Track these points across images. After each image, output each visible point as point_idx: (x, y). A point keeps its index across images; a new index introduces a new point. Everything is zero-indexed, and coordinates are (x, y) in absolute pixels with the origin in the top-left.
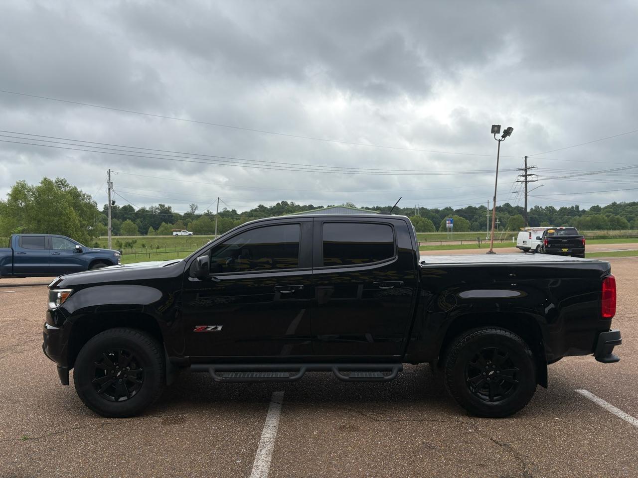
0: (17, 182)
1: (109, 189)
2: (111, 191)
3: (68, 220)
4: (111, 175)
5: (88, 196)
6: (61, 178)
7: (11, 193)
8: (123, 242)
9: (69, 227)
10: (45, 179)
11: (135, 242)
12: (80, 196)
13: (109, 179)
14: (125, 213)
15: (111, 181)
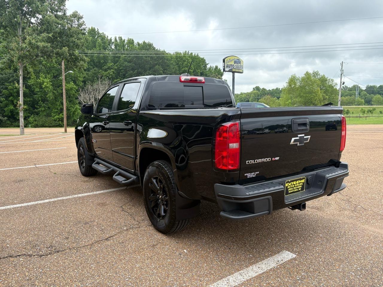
0: (291, 75)
1: (341, 74)
2: (342, 75)
3: (316, 95)
4: (343, 65)
5: (331, 80)
6: (316, 71)
7: (287, 82)
8: (366, 110)
9: (316, 100)
10: (307, 72)
11: (374, 109)
12: (326, 80)
13: (342, 68)
14: (380, 90)
15: (343, 69)
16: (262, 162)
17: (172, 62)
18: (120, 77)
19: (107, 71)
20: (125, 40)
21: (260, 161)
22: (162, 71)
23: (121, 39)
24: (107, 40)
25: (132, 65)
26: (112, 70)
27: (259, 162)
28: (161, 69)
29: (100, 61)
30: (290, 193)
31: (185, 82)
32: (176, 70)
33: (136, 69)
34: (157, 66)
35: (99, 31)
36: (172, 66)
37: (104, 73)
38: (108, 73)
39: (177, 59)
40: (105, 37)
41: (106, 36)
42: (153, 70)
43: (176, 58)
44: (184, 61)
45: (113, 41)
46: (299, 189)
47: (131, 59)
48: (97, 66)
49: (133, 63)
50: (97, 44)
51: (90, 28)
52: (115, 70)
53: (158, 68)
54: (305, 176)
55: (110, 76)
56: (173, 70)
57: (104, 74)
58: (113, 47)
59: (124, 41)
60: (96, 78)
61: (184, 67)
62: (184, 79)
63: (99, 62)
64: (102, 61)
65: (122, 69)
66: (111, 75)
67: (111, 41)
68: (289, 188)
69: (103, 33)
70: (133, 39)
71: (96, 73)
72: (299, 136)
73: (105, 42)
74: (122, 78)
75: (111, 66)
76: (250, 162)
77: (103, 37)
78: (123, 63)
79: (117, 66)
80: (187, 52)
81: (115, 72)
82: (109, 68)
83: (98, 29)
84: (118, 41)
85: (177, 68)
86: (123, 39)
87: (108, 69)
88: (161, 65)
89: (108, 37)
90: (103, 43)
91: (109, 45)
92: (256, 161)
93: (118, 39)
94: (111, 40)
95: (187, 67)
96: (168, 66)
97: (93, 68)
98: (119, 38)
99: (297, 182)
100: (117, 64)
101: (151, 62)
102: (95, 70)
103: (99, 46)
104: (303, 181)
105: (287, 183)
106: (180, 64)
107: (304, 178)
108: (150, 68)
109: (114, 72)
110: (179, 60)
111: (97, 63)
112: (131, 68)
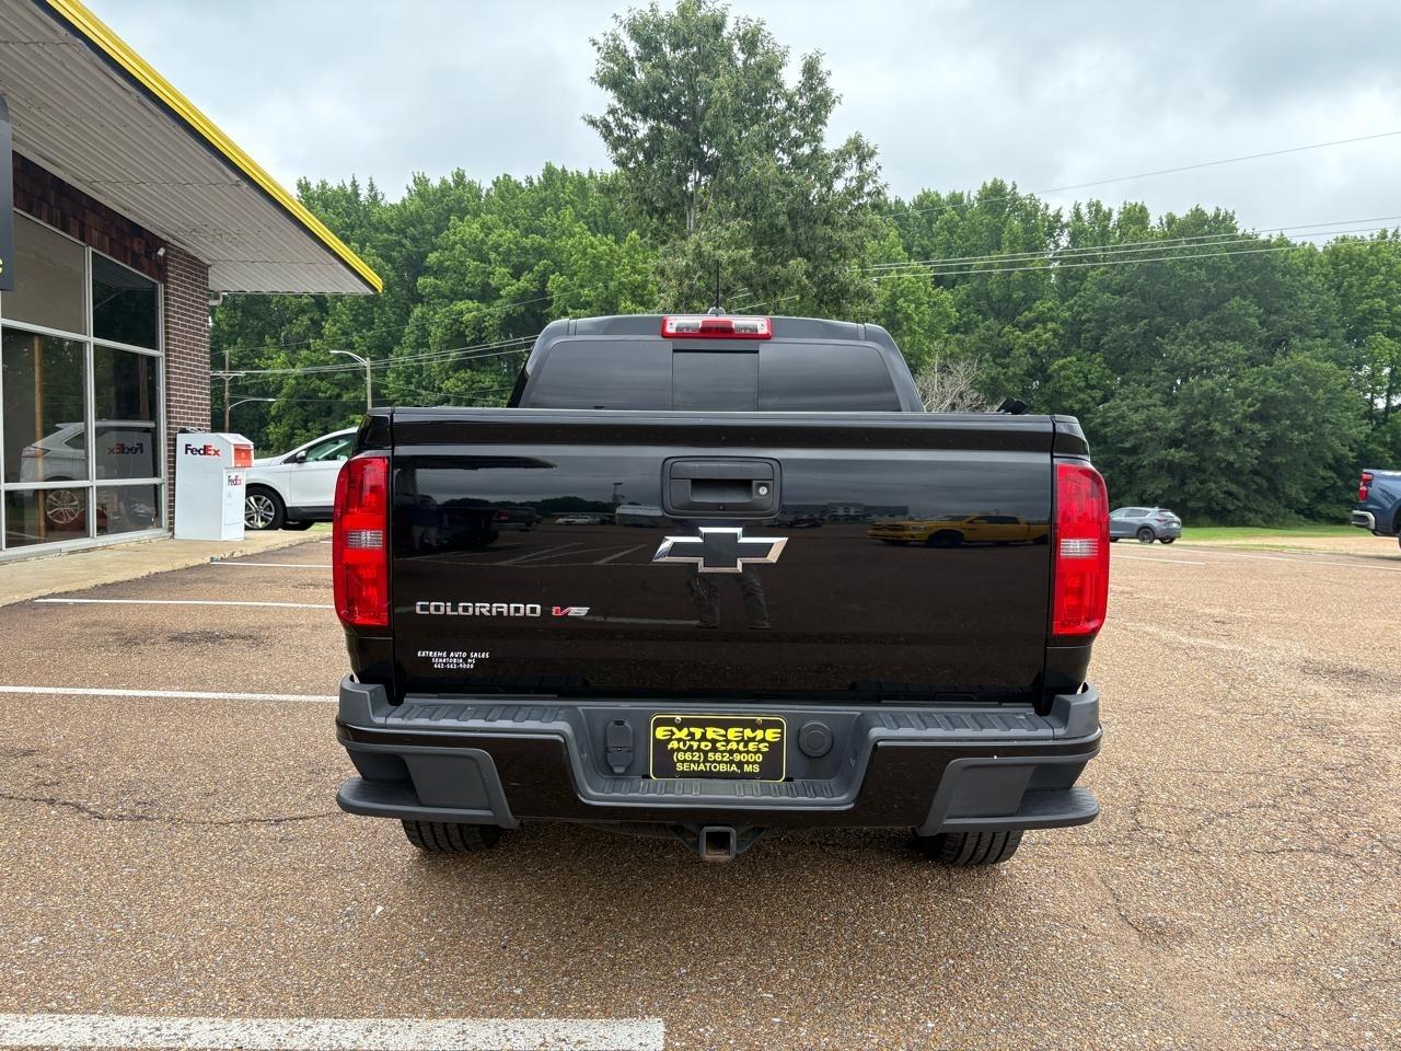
16: (494, 613)
17: (1310, 278)
18: (1079, 347)
19: (1034, 328)
20: (1110, 210)
21: (483, 608)
22: (1258, 317)
23: (1098, 210)
24: (1045, 217)
25: (1129, 301)
26: (1050, 325)
27: (477, 613)
28: (1251, 311)
29: (1010, 296)
30: (684, 775)
31: (681, 335)
32: (1326, 310)
33: (1143, 318)
34: (1236, 302)
35: (1017, 191)
36: (1305, 296)
37: (1018, 337)
38: (1036, 337)
39: (1335, 265)
40: (1037, 210)
41: (1041, 207)
42: (1216, 315)
43: (1332, 263)
44: (1374, 272)
45: (1064, 220)
46: (747, 768)
47: (1126, 281)
48: (998, 314)
49: (1133, 296)
50: (1006, 235)
51: (989, 185)
52: (1064, 323)
53: (1240, 309)
54: (787, 716)
55: (1039, 345)
56: (1313, 312)
57: (1020, 341)
58: (1064, 241)
59: (1108, 216)
60: (987, 355)
61: (1368, 297)
62: (675, 326)
63: (1008, 299)
64: (1017, 295)
65: (1089, 320)
66: (1046, 342)
67: (1058, 221)
68: (679, 750)
69: (1032, 195)
70: (1146, 205)
71: (992, 337)
72: (704, 530)
73: (1035, 227)
74: (1084, 351)
75: (1050, 309)
76: (432, 609)
77: (1029, 212)
78: (1095, 297)
79: (1070, 308)
80: (1389, 235)
81: (1062, 332)
82: (1042, 319)
83: (1014, 183)
84: (1086, 218)
85: (1335, 304)
86: (1105, 208)
87: (1037, 320)
88: (1256, 296)
89: (1047, 207)
90: (1026, 231)
91: (1051, 235)
92: (460, 609)
93: (1084, 210)
94: (1058, 217)
95: (1382, 297)
96: (1289, 296)
97: (985, 319)
98: (1090, 206)
99: (732, 733)
100: (1072, 302)
101: (1207, 284)
102: (988, 328)
103: (1011, 243)
104: (771, 735)
105: (659, 723)
106: (1351, 286)
107: (777, 725)
108: (1207, 309)
109: (1055, 333)
110: (1344, 270)
111: (999, 301)
112: (1124, 313)
